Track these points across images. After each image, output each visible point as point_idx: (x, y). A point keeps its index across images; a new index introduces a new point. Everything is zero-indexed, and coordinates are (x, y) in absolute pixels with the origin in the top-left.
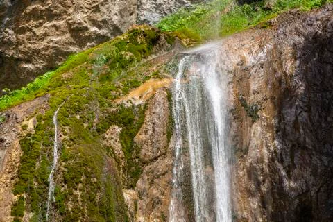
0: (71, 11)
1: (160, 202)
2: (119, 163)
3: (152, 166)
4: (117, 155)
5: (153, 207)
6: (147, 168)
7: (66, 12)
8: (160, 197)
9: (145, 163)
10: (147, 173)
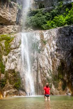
0: (4, 33)
1: (15, 60)
2: (3, 48)
3: (14, 50)
4: (3, 46)
5: (13, 61)
6: (12, 50)
7: (2, 33)
8: (16, 59)
9: (12, 49)
10: (12, 52)
